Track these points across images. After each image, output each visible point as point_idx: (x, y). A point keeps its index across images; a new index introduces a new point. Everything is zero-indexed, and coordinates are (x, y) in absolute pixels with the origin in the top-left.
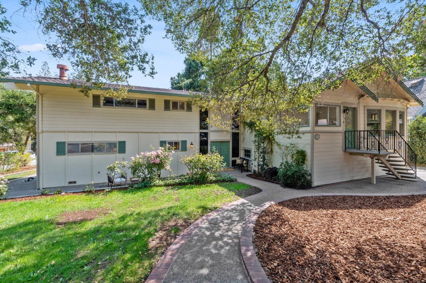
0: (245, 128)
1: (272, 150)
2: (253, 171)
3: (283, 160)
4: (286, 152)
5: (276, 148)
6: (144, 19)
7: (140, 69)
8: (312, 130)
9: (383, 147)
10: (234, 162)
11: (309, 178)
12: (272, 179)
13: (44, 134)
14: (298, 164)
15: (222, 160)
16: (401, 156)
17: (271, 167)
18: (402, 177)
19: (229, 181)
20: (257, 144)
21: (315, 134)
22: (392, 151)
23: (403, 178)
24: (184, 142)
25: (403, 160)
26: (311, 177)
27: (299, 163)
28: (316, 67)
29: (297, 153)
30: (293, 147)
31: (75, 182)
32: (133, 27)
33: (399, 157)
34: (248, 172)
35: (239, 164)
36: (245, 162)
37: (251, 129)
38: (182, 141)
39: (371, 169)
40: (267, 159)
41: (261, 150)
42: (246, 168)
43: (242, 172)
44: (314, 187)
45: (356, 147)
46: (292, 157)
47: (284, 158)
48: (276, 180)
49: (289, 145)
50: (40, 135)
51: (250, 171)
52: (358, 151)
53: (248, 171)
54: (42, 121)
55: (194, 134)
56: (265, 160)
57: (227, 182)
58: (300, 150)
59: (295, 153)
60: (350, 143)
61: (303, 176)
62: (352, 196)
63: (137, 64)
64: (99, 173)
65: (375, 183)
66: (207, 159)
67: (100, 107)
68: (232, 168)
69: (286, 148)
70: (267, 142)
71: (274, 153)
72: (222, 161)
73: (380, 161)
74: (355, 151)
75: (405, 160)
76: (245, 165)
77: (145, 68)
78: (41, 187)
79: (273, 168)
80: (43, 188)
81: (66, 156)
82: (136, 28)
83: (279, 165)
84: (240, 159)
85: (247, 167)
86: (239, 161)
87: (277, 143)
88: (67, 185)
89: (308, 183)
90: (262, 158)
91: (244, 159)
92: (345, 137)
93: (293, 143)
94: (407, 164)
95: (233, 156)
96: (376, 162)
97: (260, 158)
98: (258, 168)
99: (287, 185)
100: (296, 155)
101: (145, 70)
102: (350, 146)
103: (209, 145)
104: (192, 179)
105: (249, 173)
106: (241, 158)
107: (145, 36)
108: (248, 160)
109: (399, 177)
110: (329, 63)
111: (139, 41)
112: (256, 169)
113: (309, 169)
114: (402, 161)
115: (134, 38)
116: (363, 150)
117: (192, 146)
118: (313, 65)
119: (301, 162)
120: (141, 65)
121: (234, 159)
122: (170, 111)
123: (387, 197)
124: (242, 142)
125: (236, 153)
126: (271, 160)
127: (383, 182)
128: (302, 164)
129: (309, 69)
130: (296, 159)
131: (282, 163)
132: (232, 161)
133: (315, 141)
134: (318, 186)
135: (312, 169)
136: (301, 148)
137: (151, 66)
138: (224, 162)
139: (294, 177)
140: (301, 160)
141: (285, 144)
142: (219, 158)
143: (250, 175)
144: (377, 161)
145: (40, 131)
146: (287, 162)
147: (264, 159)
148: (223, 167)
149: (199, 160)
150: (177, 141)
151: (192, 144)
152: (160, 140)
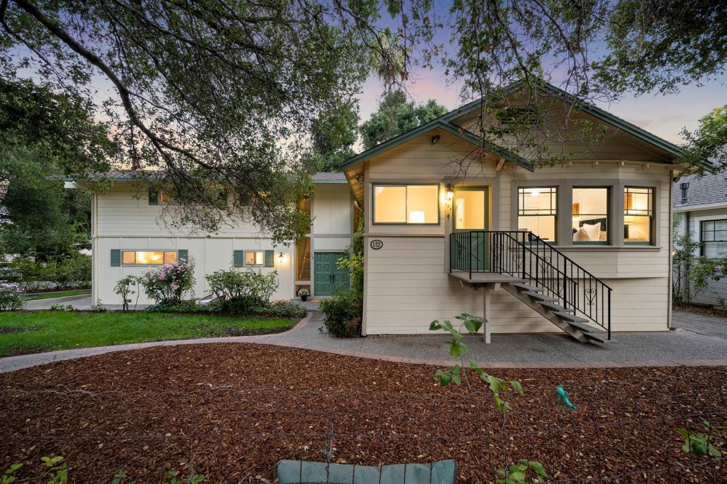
18: (587, 336)
21: (371, 239)
24: (270, 253)
38: (267, 251)
44: (364, 337)
50: (96, 241)
54: (97, 223)
65: (488, 342)
67: (157, 204)
103: (311, 258)
117: (280, 259)
133: (371, 251)
145: (96, 236)
150: (260, 251)
151: (281, 256)
152: (234, 250)
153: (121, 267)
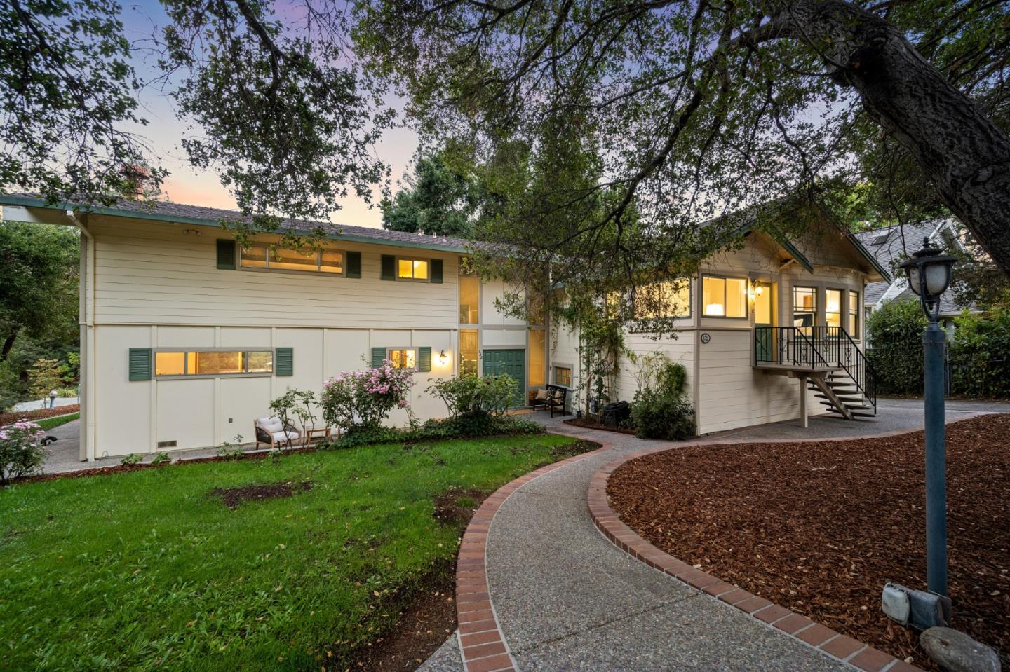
0: (557, 321)
1: (616, 366)
2: (575, 412)
3: (640, 385)
4: (646, 369)
5: (625, 362)
6: (383, 97)
7: (360, 193)
8: (696, 326)
9: (820, 357)
10: (533, 396)
11: (690, 418)
12: (618, 426)
13: (100, 329)
14: (669, 392)
16: (851, 375)
17: (615, 401)
18: (853, 414)
19: (530, 431)
20: (584, 353)
21: (702, 333)
22: (836, 365)
23: (855, 417)
24: (426, 352)
25: (853, 382)
26: (694, 417)
27: (671, 391)
28: (705, 209)
29: (668, 371)
30: (661, 359)
31: (173, 444)
32: (357, 111)
33: (847, 377)
34: (564, 415)
35: (543, 400)
36: (558, 393)
37: (573, 323)
38: (421, 349)
39: (799, 403)
40: (607, 385)
41: (593, 367)
42: (561, 407)
43: (552, 417)
44: (699, 437)
45: (775, 359)
46: (659, 378)
47: (643, 382)
48: (626, 427)
49: (652, 355)
50: (90, 332)
51: (570, 414)
52: (779, 366)
53: (564, 413)
54: (95, 298)
55: (448, 332)
56: (602, 389)
57: (527, 433)
58: (673, 365)
59: (664, 370)
60: (763, 351)
61: (680, 415)
62: (765, 444)
63: (354, 181)
64: (231, 421)
65: (806, 426)
66: (488, 384)
67: (234, 269)
68: (530, 408)
69: (645, 361)
70: (607, 350)
71: (623, 373)
73: (816, 386)
74: (773, 366)
75: (857, 383)
76: (558, 401)
77: (370, 191)
78: (91, 456)
79: (620, 403)
80: (96, 459)
82: (365, 115)
83: (633, 396)
85: (563, 404)
86: (544, 393)
87: (628, 352)
88: (154, 449)
89: (688, 429)
90: (596, 383)
92: (756, 339)
93: (660, 350)
94: (860, 390)
96: (810, 388)
97: (592, 383)
98: (588, 405)
99: (649, 435)
100: (666, 374)
101: (371, 194)
102: (764, 359)
103: (479, 358)
105: (568, 418)
106: (548, 387)
107: (381, 130)
108: (565, 390)
109: (848, 415)
110: (728, 204)
111: (367, 139)
112: (583, 407)
113: (691, 400)
114: (853, 385)
115: (357, 132)
116: (787, 364)
117: (442, 359)
118: (700, 205)
119: (676, 389)
120: (363, 186)
122: (394, 280)
123: (821, 443)
124: (551, 352)
126: (615, 387)
127: (819, 424)
128: (677, 392)
129: (692, 212)
130: (665, 383)
131: (639, 393)
132: (530, 392)
133: (702, 345)
134: (707, 434)
135: (696, 402)
136: (675, 360)
137: (384, 187)
139: (663, 417)
140: (675, 384)
141: (644, 354)
143: (571, 421)
144: (811, 385)
145: (90, 322)
146: (648, 390)
147: (601, 386)
150: (411, 348)
151: (442, 355)
152: (372, 347)
153: (153, 382)
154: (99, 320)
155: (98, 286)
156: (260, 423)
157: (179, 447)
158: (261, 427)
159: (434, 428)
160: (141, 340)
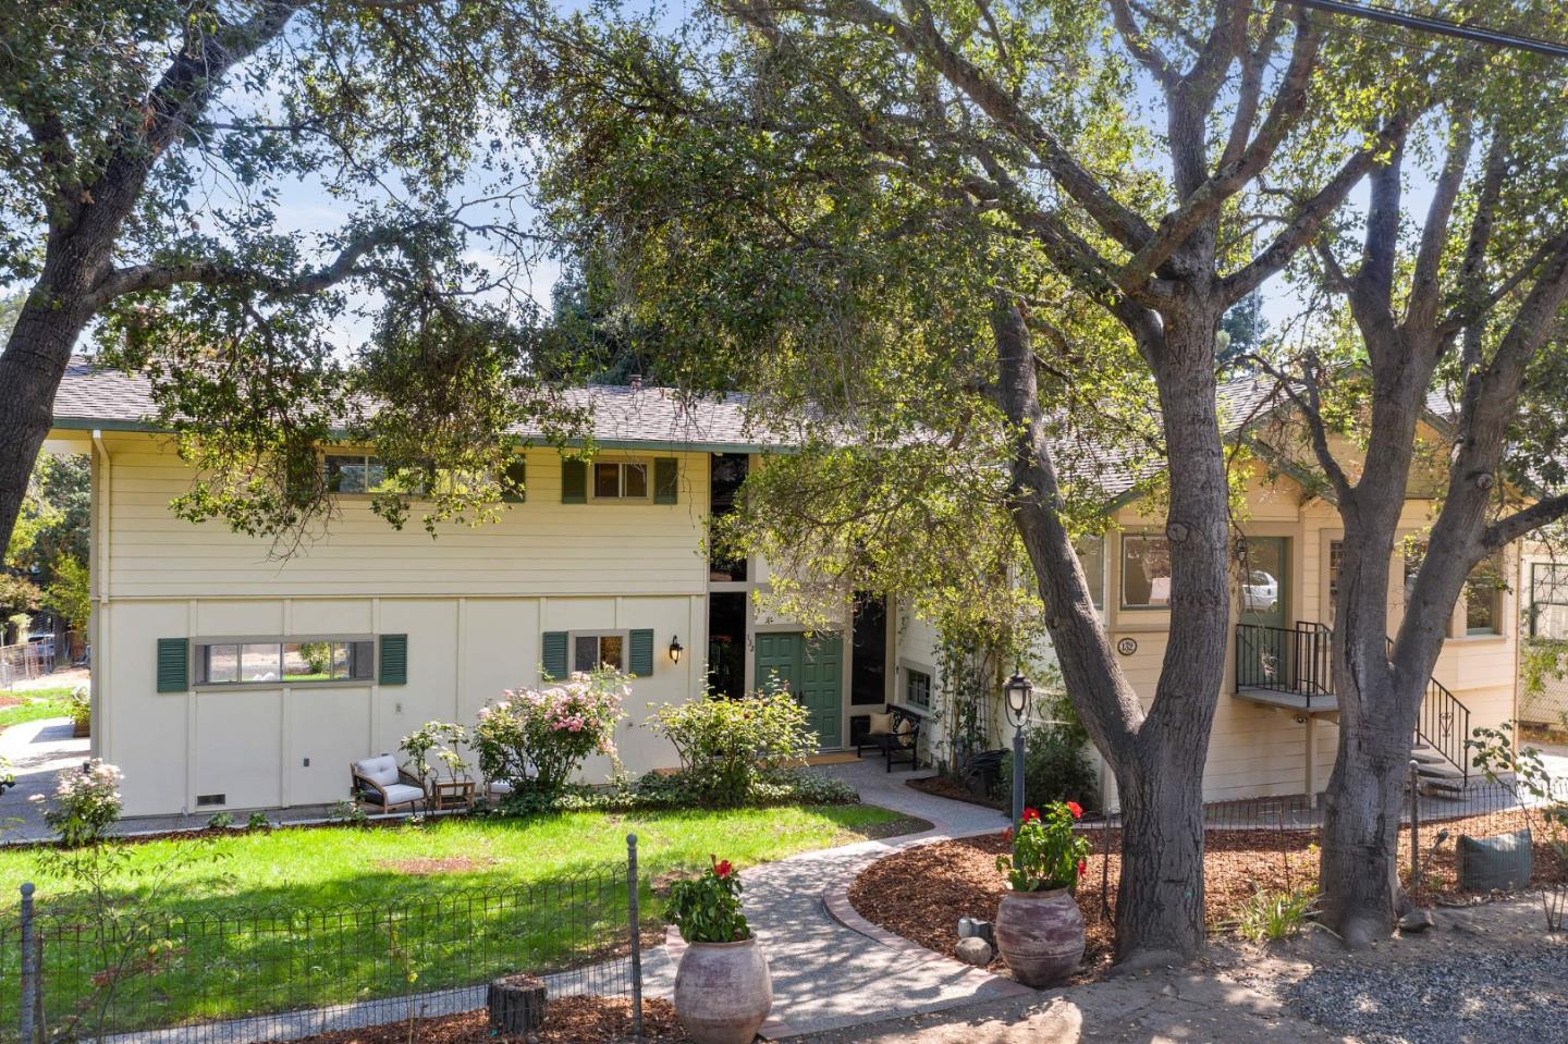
2: (935, 764)
10: (860, 725)
13: (116, 607)
15: (801, 721)
24: (643, 638)
31: (220, 799)
34: (915, 768)
35: (879, 735)
38: (634, 634)
42: (910, 752)
43: (888, 770)
50: (104, 613)
51: (928, 766)
53: (914, 764)
54: (110, 556)
55: (686, 600)
57: (821, 803)
61: (1069, 779)
64: (307, 763)
66: (746, 717)
72: (803, 726)
76: (904, 741)
81: (192, 694)
84: (888, 712)
85: (912, 746)
86: (880, 722)
88: (193, 808)
91: (904, 713)
95: (856, 700)
98: (954, 753)
103: (748, 649)
104: (693, 790)
105: (921, 774)
106: (890, 708)
108: (919, 718)
117: (675, 653)
121: (860, 710)
122: (585, 502)
124: (898, 637)
125: (869, 685)
132: (853, 719)
138: (809, 730)
142: (791, 711)
143: (922, 781)
148: (804, 746)
149: (719, 722)
151: (675, 646)
152: (543, 630)
154: (117, 591)
155: (117, 538)
156: (360, 768)
157: (230, 805)
158: (360, 775)
159: (656, 789)
160: (175, 626)
